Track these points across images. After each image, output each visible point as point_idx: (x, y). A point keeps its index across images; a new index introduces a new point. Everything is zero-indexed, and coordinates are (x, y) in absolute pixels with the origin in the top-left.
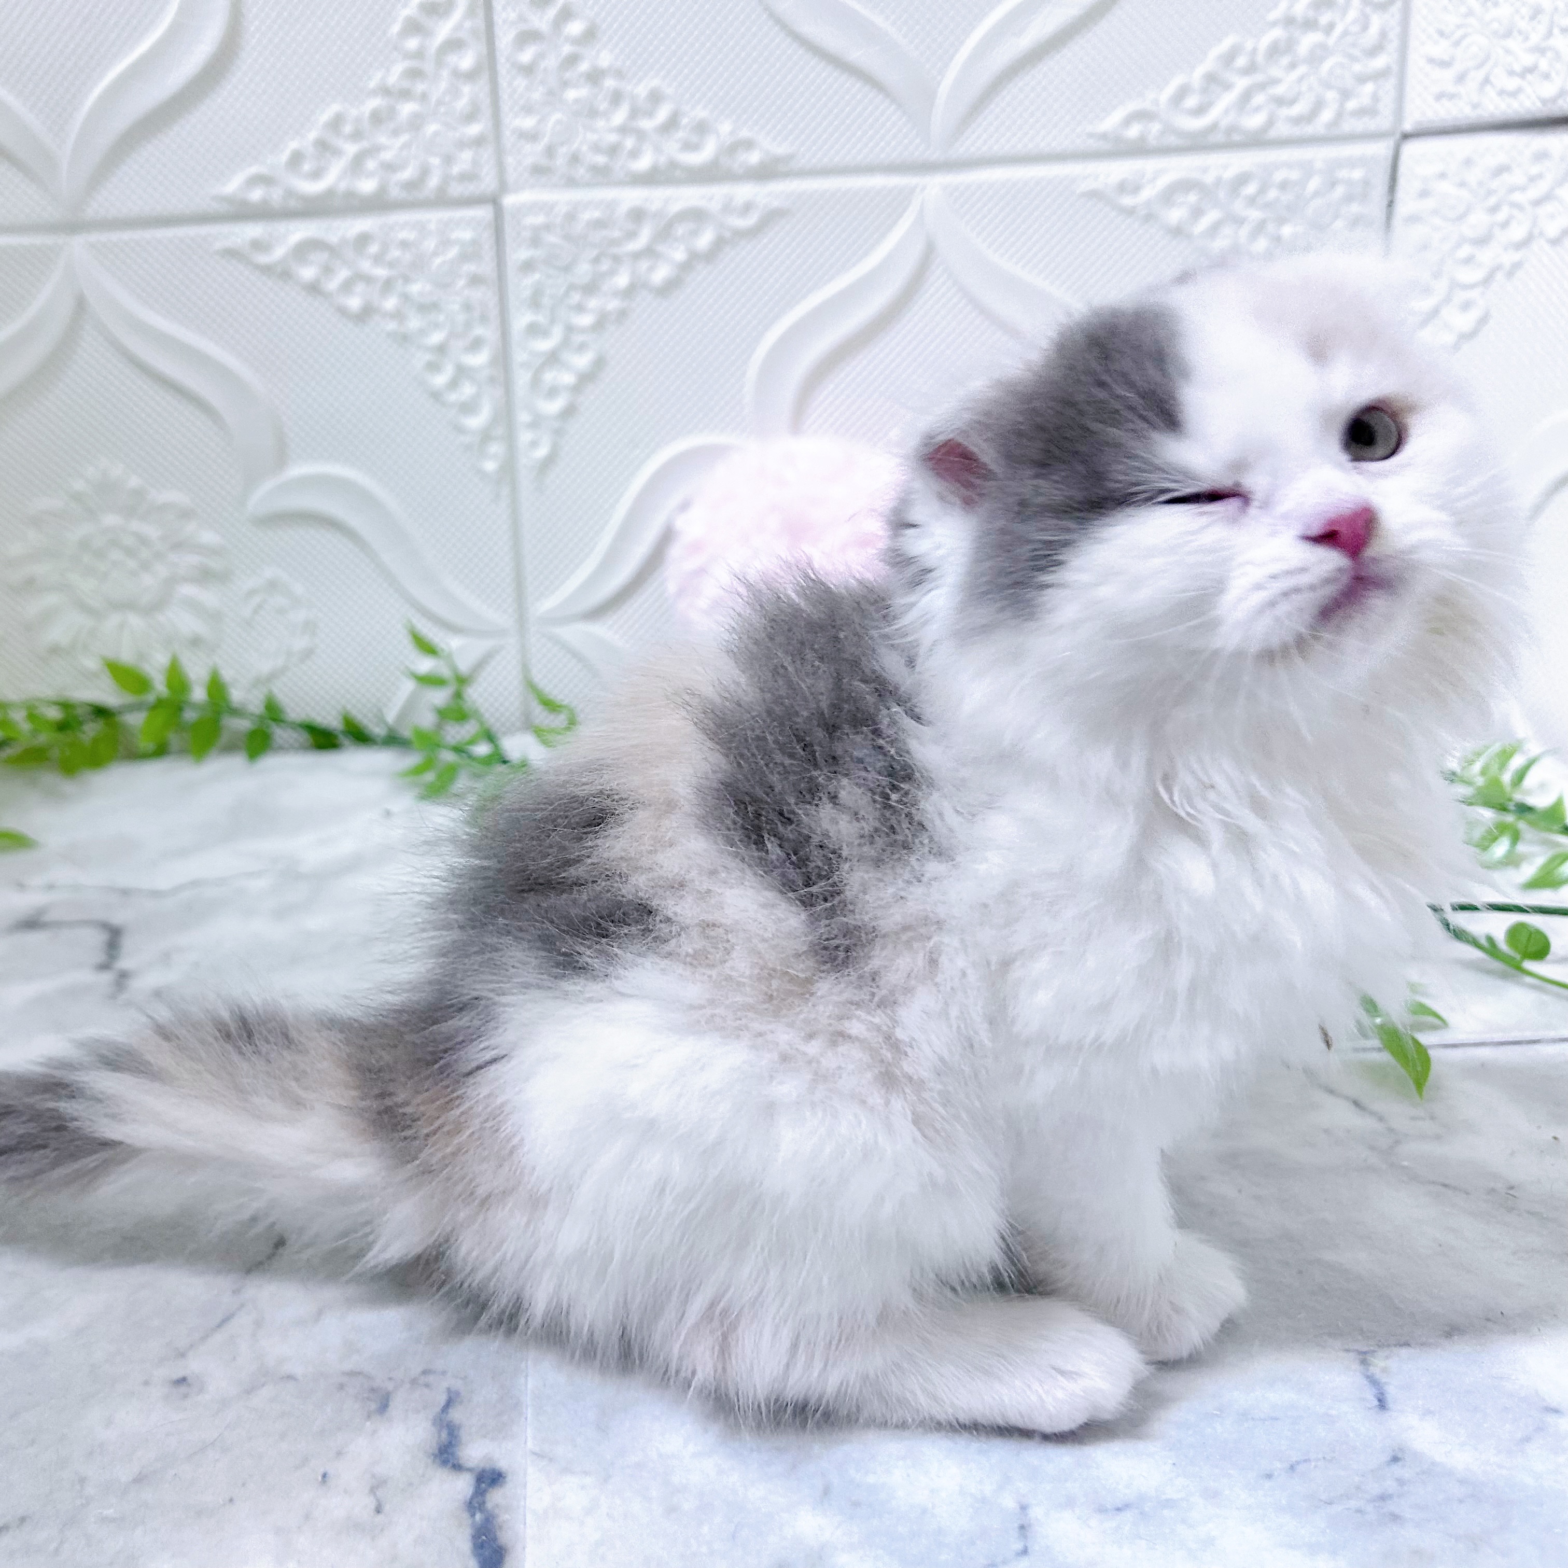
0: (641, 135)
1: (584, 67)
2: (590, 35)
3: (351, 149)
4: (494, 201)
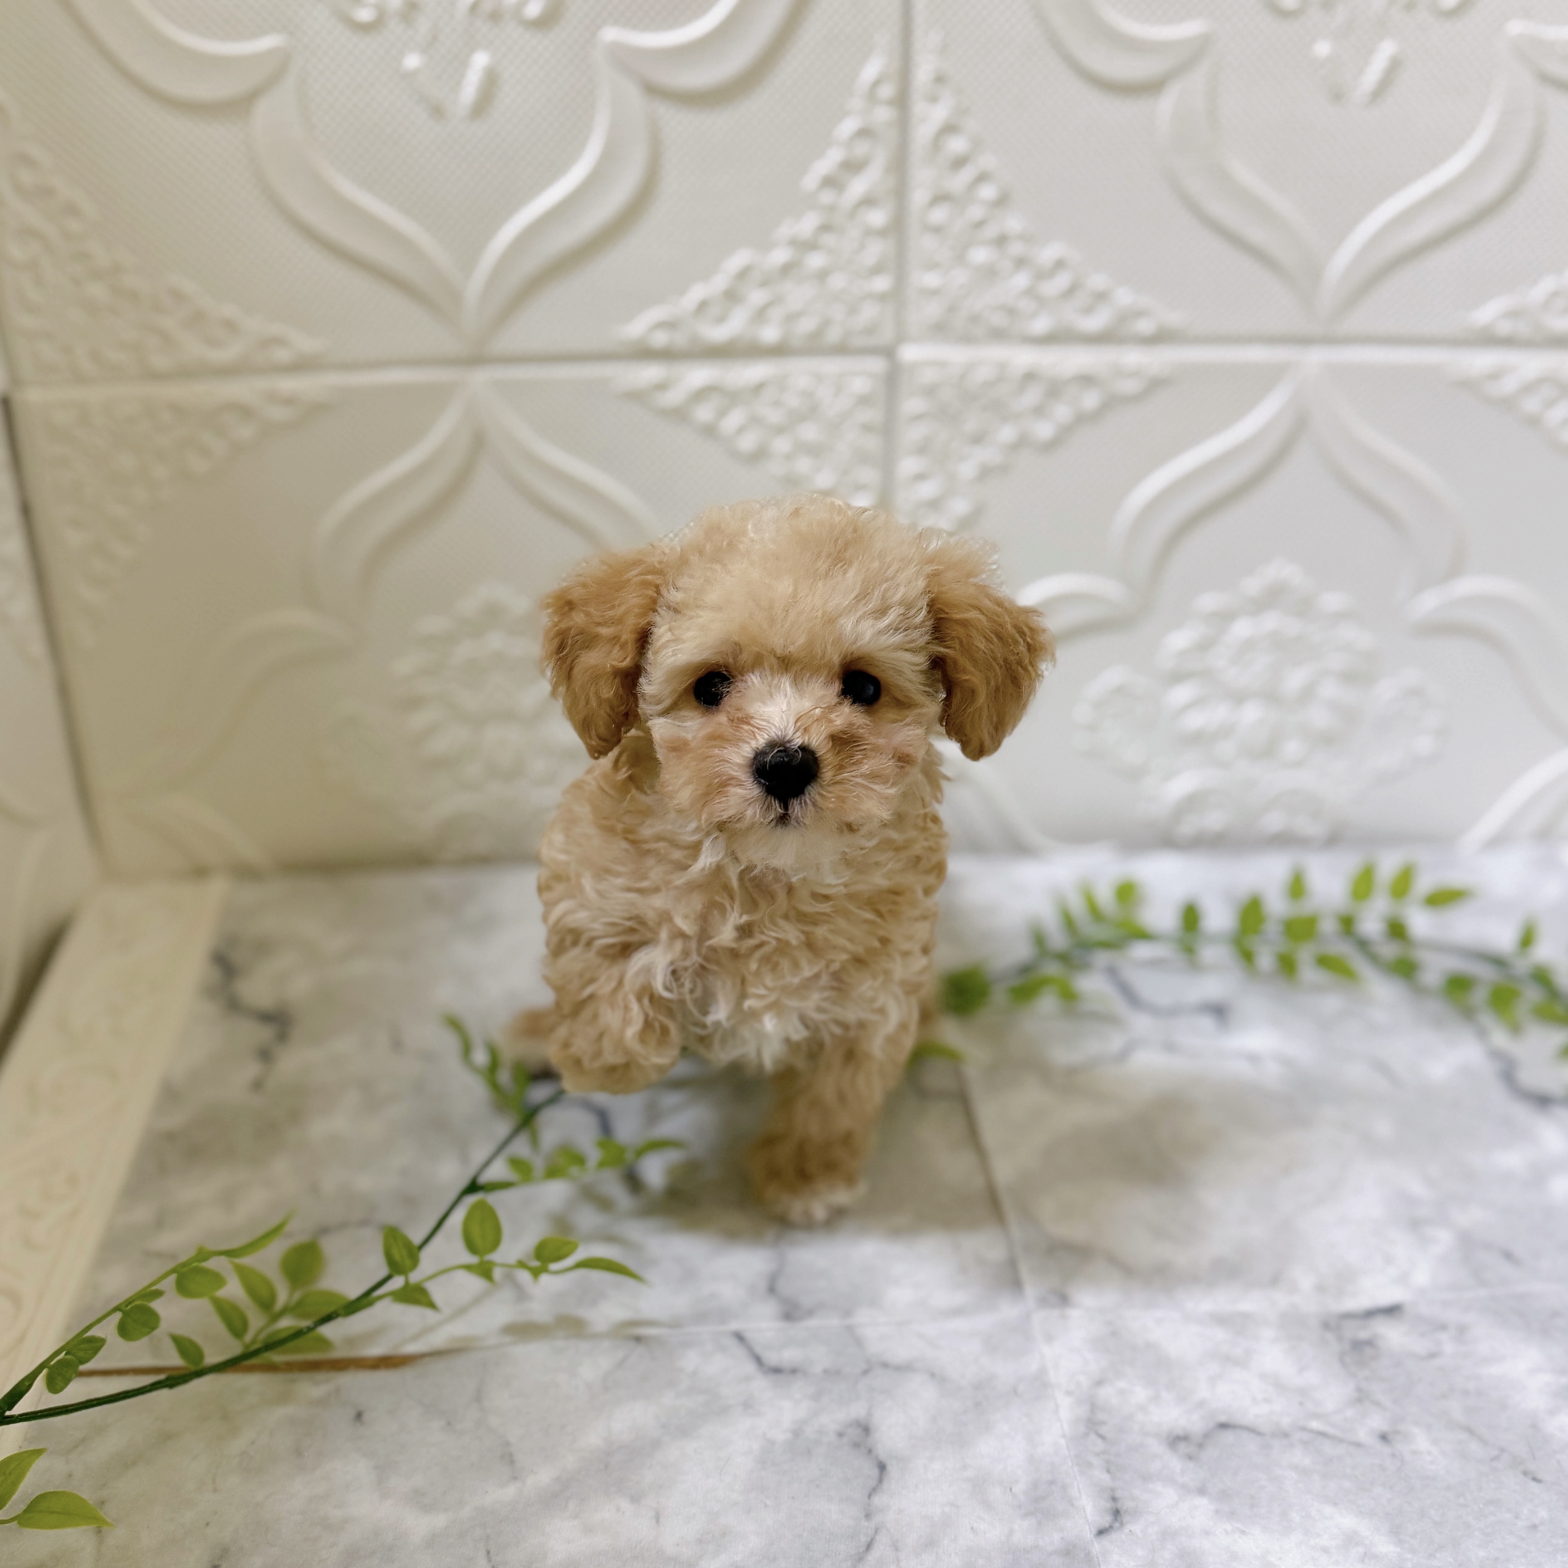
0: (1042, 302)
1: (991, 231)
2: (1002, 202)
3: (757, 297)
4: (889, 352)
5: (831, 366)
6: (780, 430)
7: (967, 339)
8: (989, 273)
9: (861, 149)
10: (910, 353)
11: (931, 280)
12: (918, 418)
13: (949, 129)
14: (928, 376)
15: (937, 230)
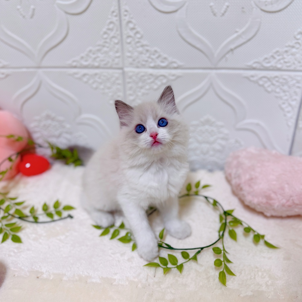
5: (111, 71)
6: (101, 83)
7: (138, 67)
8: (141, 53)
9: (111, 26)
10: (126, 69)
11: (129, 54)
12: (129, 83)
13: (129, 22)
14: (130, 74)
15: (129, 43)
